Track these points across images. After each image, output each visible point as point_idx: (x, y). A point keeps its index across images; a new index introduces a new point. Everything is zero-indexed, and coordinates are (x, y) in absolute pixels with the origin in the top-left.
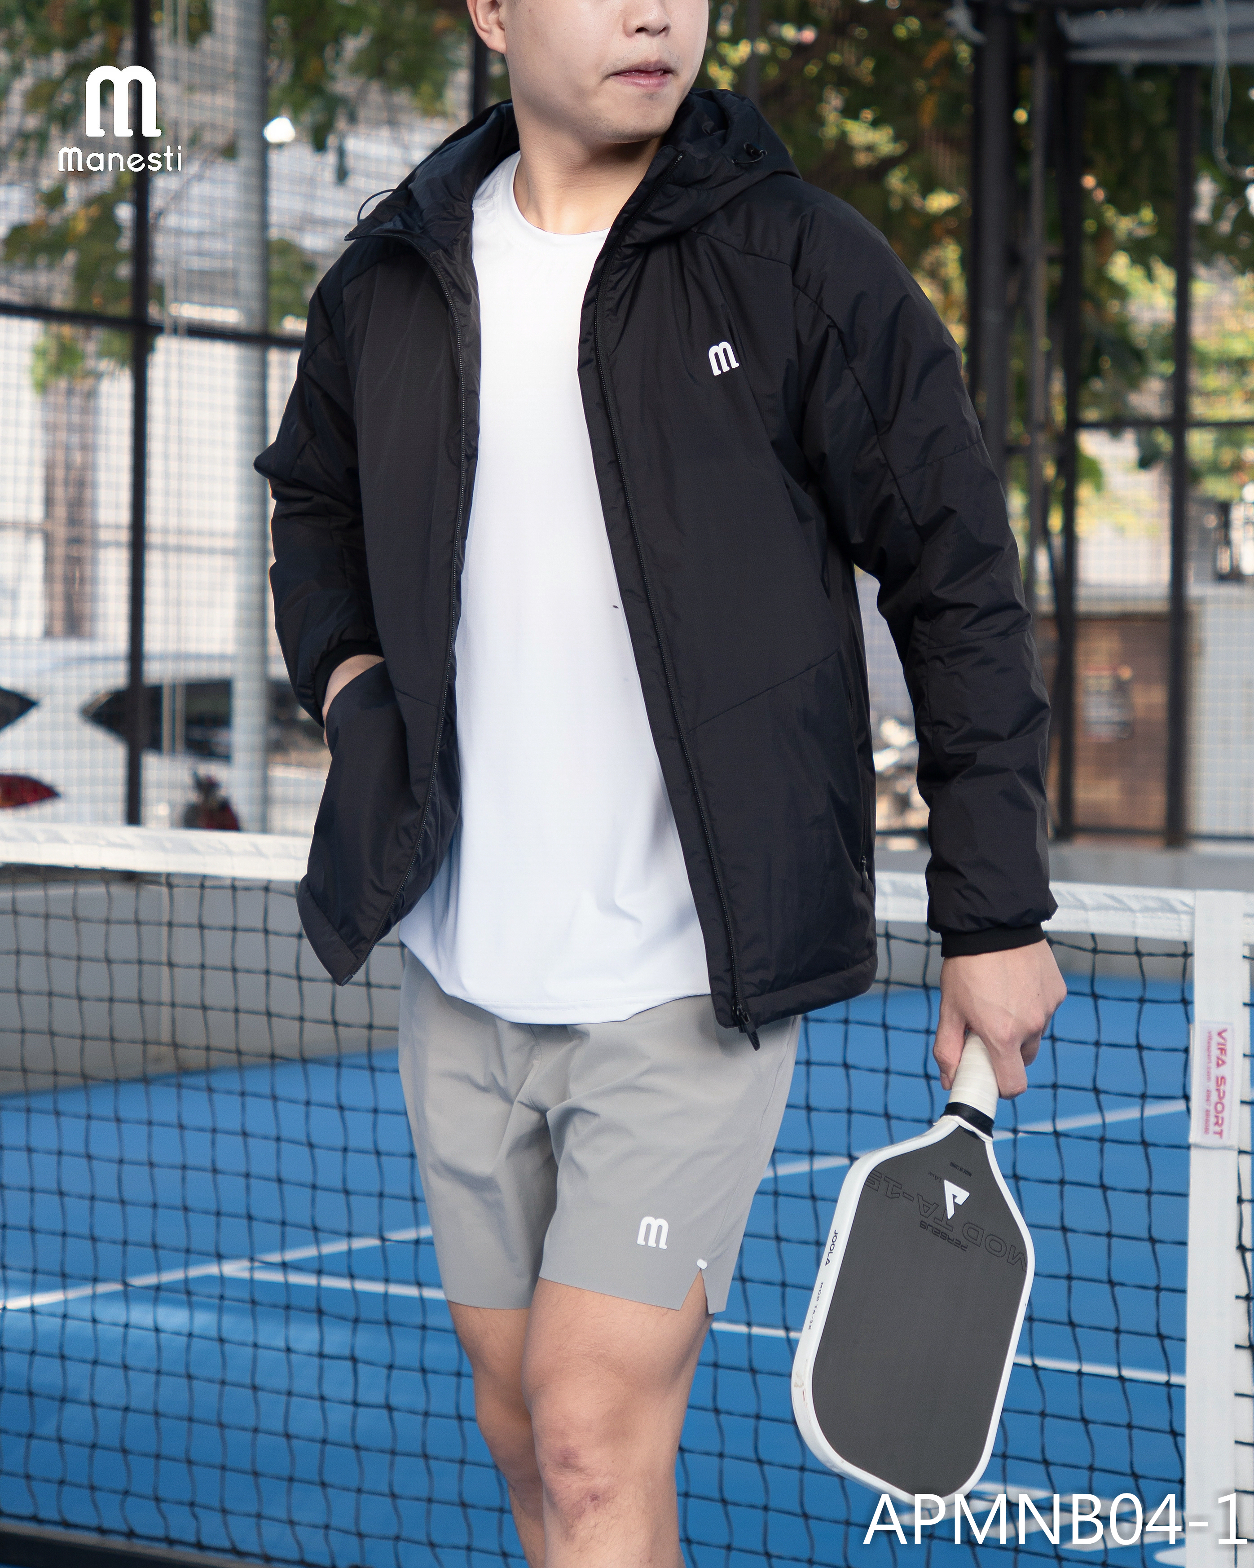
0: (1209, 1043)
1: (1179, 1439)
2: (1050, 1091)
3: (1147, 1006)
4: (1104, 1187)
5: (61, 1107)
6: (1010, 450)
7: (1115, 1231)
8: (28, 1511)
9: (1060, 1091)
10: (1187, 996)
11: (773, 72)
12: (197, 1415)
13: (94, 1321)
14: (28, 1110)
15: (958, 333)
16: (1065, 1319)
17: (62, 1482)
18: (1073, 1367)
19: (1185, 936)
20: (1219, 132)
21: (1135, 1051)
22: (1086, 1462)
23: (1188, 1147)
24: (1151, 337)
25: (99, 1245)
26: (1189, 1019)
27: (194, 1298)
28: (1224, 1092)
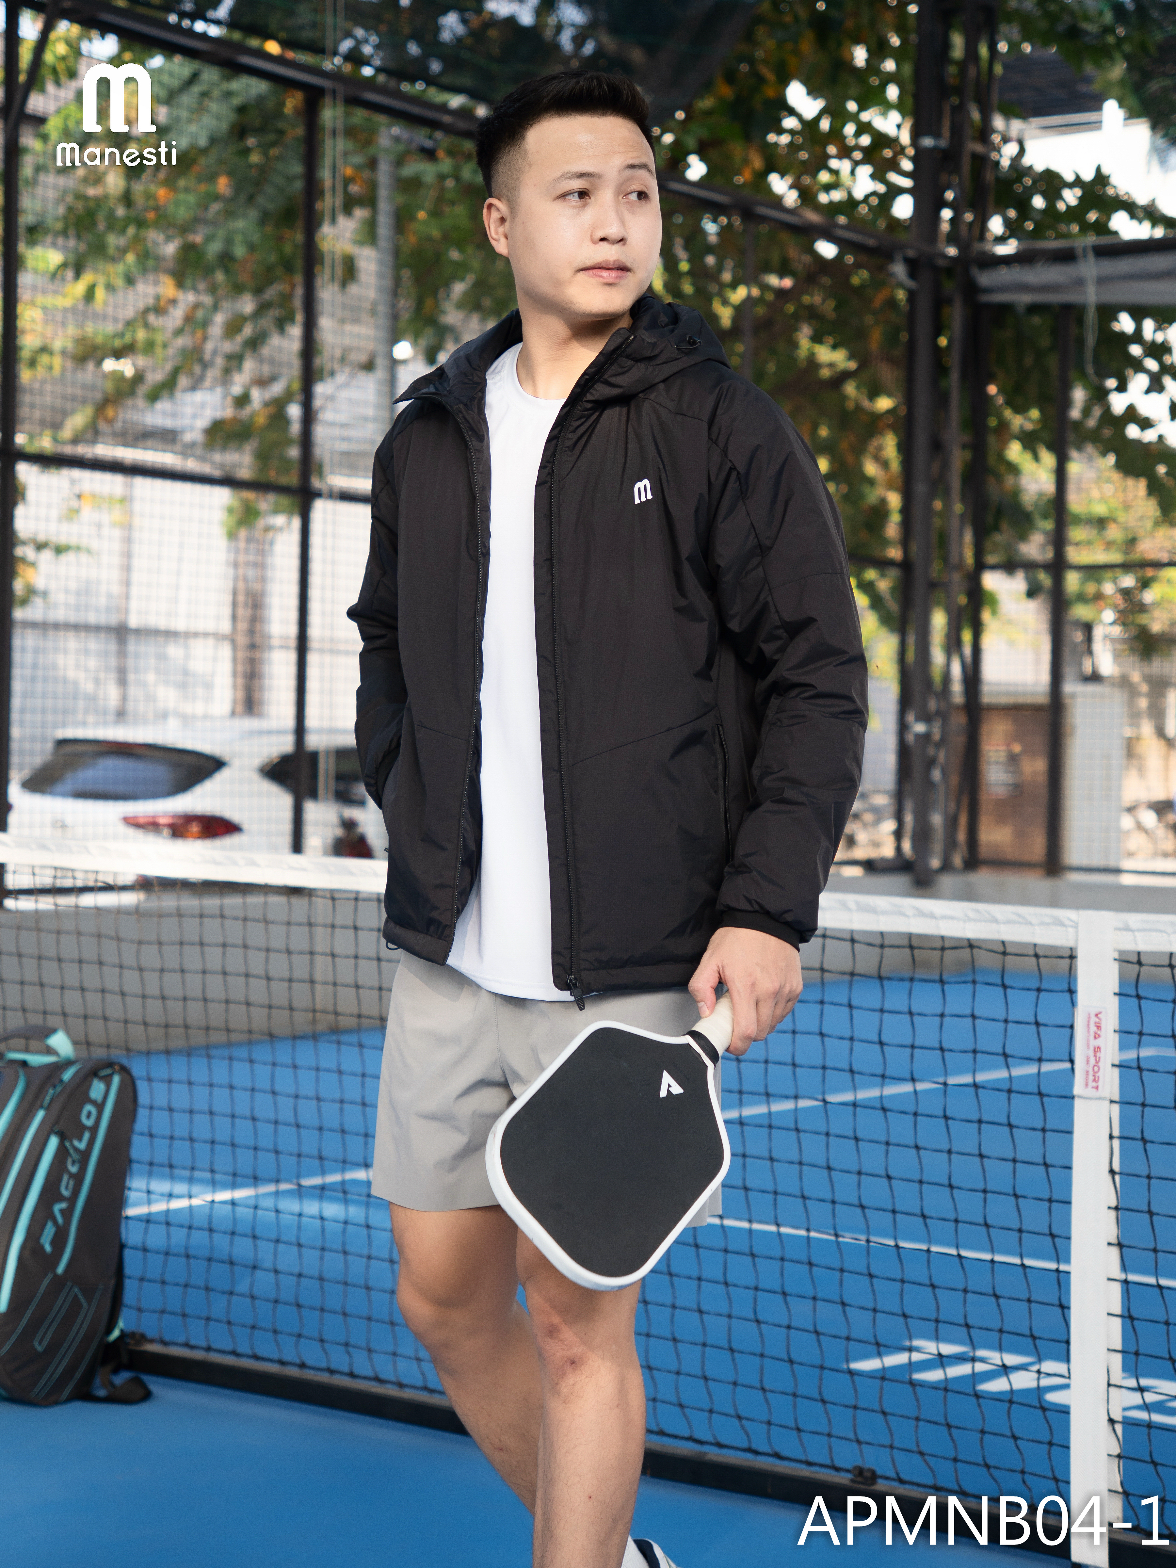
0: (1089, 1022)
1: (1066, 1310)
2: (971, 1055)
3: (1043, 994)
4: (1011, 1126)
5: (255, 1056)
6: (933, 585)
7: (1019, 1158)
8: (229, 1347)
9: (979, 1055)
10: (1072, 987)
11: (760, 311)
12: (350, 1280)
13: (277, 1211)
14: (231, 1059)
15: (894, 500)
16: (982, 1221)
17: (253, 1327)
18: (987, 1257)
19: (1071, 944)
20: (1089, 354)
21: (1034, 1027)
22: (997, 1326)
23: (1073, 1098)
24: (1036, 504)
25: (281, 1157)
26: (1073, 1004)
27: (349, 1196)
28: (1100, 1058)
